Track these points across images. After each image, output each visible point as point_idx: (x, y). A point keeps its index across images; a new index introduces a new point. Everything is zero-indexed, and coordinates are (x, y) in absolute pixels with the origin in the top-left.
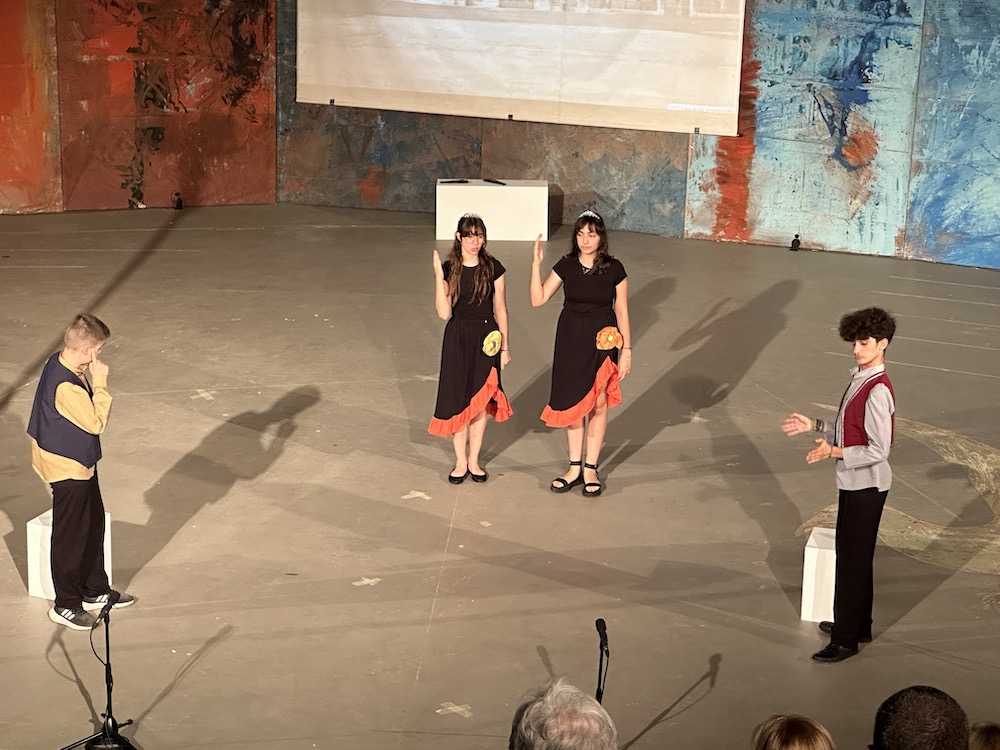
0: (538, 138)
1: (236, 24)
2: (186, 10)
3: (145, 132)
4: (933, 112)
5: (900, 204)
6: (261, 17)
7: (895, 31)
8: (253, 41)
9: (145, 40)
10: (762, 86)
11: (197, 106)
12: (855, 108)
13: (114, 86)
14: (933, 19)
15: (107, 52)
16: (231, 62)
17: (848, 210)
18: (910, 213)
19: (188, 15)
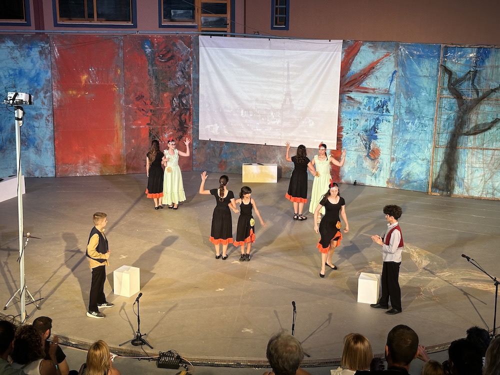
0: (274, 150)
1: (180, 115)
2: (165, 111)
4: (397, 142)
5: (388, 171)
7: (385, 117)
8: (185, 121)
9: (152, 121)
10: (343, 134)
12: (373, 141)
13: (142, 135)
14: (397, 114)
15: (141, 125)
16: (179, 127)
17: (371, 173)
18: (391, 174)
19: (165, 113)
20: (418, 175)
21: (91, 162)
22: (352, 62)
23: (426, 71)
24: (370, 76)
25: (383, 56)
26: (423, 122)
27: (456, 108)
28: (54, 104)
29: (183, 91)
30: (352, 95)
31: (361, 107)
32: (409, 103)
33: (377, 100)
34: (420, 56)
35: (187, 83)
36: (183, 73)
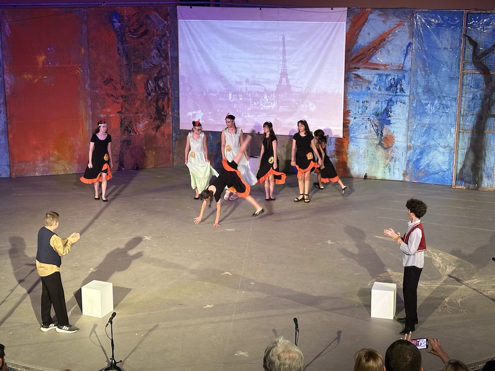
1: (157, 101)
2: (139, 97)
3: (124, 142)
4: (415, 127)
5: (404, 162)
6: (166, 99)
7: (399, 98)
8: (163, 107)
9: (124, 108)
10: (351, 119)
11: (143, 132)
12: (386, 126)
13: (112, 125)
14: (413, 93)
15: (110, 113)
16: (155, 116)
17: (385, 164)
18: (407, 164)
19: (139, 99)
20: (439, 165)
21: (51, 159)
22: (358, 34)
23: (446, 42)
24: (380, 50)
25: (395, 26)
26: (444, 102)
27: (482, 85)
28: (6, 91)
29: (160, 72)
30: (360, 72)
31: (371, 87)
32: (428, 81)
33: (390, 78)
34: (438, 25)
35: (165, 63)
36: (159, 51)
